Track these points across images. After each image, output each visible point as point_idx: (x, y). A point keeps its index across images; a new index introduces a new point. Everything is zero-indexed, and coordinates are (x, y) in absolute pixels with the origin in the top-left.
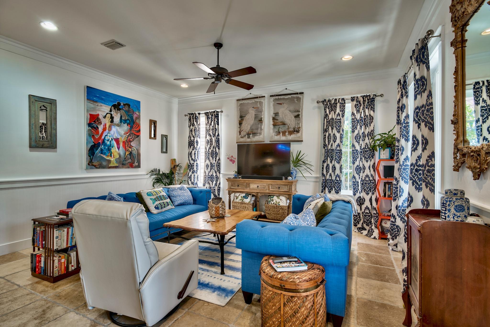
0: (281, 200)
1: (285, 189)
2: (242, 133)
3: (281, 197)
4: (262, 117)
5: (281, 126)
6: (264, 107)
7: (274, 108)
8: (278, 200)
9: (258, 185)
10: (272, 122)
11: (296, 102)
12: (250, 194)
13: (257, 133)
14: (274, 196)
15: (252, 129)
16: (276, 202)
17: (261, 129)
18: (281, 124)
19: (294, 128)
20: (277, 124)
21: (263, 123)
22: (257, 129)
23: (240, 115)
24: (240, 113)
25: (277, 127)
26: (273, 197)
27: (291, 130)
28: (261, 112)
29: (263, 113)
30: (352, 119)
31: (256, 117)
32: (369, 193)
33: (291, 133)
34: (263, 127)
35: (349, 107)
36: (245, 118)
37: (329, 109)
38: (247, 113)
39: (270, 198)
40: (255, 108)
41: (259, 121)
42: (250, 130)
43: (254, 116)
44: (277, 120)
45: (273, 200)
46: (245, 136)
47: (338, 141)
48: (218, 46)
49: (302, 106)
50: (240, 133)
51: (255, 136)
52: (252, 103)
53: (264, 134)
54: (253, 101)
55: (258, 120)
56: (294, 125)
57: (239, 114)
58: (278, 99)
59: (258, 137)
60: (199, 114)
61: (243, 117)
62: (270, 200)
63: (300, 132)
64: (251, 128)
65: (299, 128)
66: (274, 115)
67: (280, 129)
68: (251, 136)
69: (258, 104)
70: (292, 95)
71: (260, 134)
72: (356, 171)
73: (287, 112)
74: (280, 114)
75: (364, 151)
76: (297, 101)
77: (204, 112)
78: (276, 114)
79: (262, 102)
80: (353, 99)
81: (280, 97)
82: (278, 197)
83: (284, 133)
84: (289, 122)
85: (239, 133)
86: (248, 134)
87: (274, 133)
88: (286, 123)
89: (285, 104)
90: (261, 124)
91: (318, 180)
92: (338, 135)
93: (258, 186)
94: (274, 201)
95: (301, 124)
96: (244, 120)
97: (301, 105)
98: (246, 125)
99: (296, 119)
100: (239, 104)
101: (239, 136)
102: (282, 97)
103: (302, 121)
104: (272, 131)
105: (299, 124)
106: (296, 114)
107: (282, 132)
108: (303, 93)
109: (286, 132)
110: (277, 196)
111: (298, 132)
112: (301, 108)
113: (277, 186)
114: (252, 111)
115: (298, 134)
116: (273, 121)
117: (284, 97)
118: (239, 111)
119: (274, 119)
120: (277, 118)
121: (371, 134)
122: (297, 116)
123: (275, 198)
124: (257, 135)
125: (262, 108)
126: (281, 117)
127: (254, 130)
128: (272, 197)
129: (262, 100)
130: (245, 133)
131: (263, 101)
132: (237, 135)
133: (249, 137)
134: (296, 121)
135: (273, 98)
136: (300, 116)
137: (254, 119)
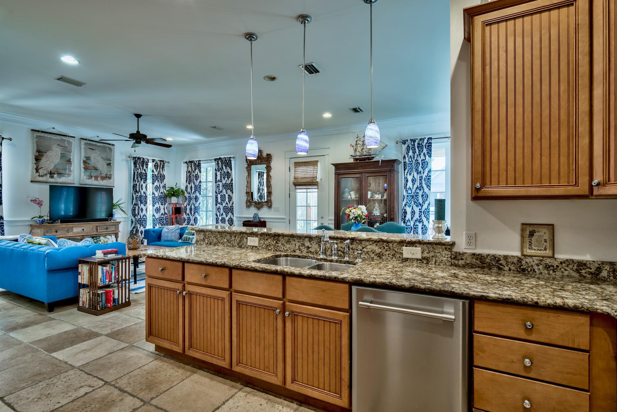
0: (108, 239)
1: (113, 228)
2: (40, 171)
3: (108, 237)
4: (71, 157)
5: (93, 171)
6: (74, 148)
7: (85, 152)
8: (106, 240)
9: (83, 228)
10: (82, 166)
11: (108, 151)
13: (65, 174)
14: (100, 236)
15: (57, 169)
16: (104, 241)
17: (70, 171)
18: (93, 168)
19: (106, 175)
20: (89, 168)
21: (72, 165)
22: (65, 169)
23: (37, 149)
25: (89, 171)
26: (100, 238)
27: (102, 175)
28: (70, 152)
29: (72, 154)
30: (153, 174)
31: (63, 156)
33: (103, 178)
34: (72, 168)
35: (151, 165)
36: (45, 155)
37: (139, 164)
38: (49, 149)
39: (95, 239)
40: (61, 146)
41: (68, 161)
42: (53, 169)
43: (60, 155)
44: (89, 164)
45: (100, 241)
46: (46, 175)
47: (144, 189)
48: (138, 116)
50: (37, 170)
51: (62, 176)
52: (56, 139)
53: (73, 176)
54: (59, 137)
55: (66, 160)
56: (107, 172)
57: (36, 148)
58: (90, 144)
59: (66, 178)
61: (43, 152)
62: (97, 240)
63: (112, 178)
64: (55, 166)
65: (111, 175)
66: (85, 158)
67: (92, 174)
68: (55, 176)
70: (104, 144)
71: (69, 175)
72: (155, 211)
73: (99, 159)
74: (92, 159)
75: (160, 198)
78: (88, 158)
79: (71, 143)
80: (153, 161)
81: (91, 142)
83: (96, 178)
84: (102, 169)
85: (35, 171)
87: (86, 177)
88: (98, 169)
89: (96, 151)
90: (69, 165)
92: (144, 185)
93: (83, 230)
94: (102, 241)
95: (112, 172)
97: (112, 155)
98: (48, 162)
99: (108, 167)
100: (35, 136)
101: (35, 173)
102: (93, 143)
103: (113, 169)
104: (82, 174)
105: (110, 171)
106: (108, 162)
107: (94, 176)
108: (114, 145)
109: (98, 177)
110: (103, 236)
111: (110, 178)
112: (112, 157)
113: (104, 227)
114: (56, 149)
115: (110, 180)
116: (84, 164)
117: (96, 143)
118: (35, 144)
119: (85, 162)
120: (88, 161)
121: (164, 187)
122: (109, 164)
124: (64, 176)
125: (71, 148)
126: (93, 162)
127: (60, 170)
128: (97, 238)
129: (71, 140)
130: (46, 172)
131: (73, 142)
132: (32, 172)
133: (52, 177)
134: (108, 169)
135: (83, 142)
136: (112, 165)
137: (59, 158)
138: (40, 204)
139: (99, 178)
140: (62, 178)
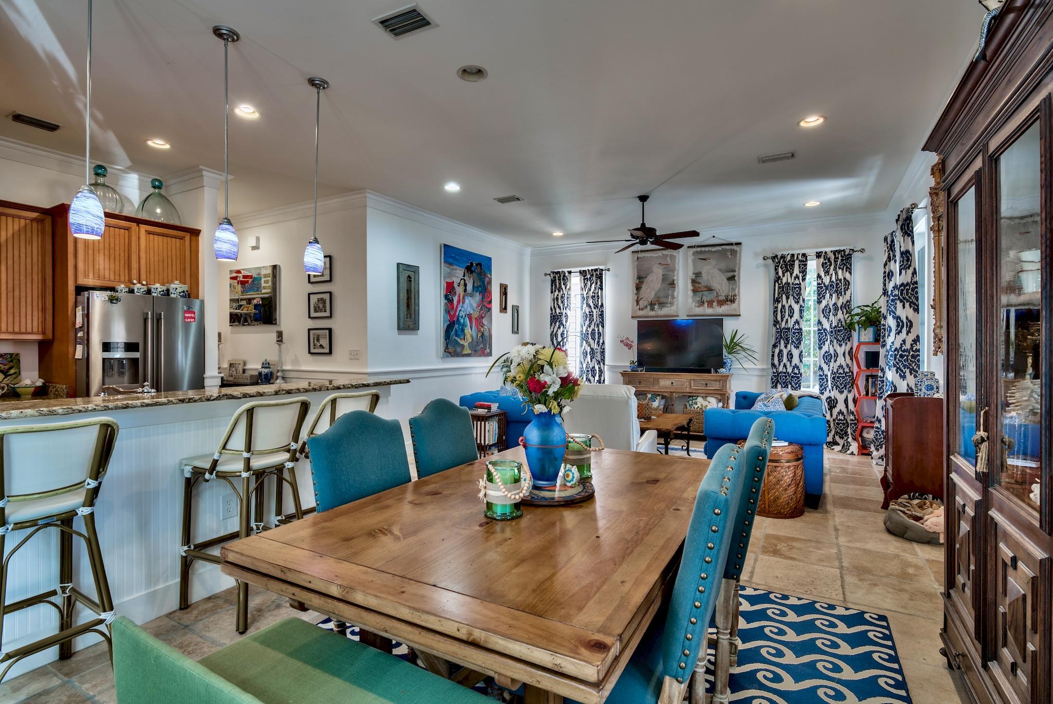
0: (709, 402)
1: (716, 386)
2: (641, 302)
3: (709, 399)
4: (675, 278)
5: (706, 293)
6: (678, 264)
7: (694, 266)
8: (705, 403)
9: (673, 381)
10: (690, 287)
12: (659, 395)
13: (667, 303)
14: (698, 396)
15: (658, 297)
16: (702, 405)
17: (673, 297)
18: (705, 289)
19: (727, 297)
20: (699, 290)
21: (676, 288)
22: (667, 297)
23: (638, 275)
24: (638, 272)
25: (699, 294)
26: (696, 399)
27: (720, 298)
28: (673, 271)
29: (676, 272)
30: (818, 284)
31: (665, 278)
32: (843, 391)
33: (721, 303)
34: (675, 294)
35: (813, 266)
36: (645, 280)
37: (782, 269)
38: (649, 271)
39: (691, 400)
40: (663, 265)
41: (670, 284)
42: (654, 298)
43: (661, 277)
44: (699, 283)
45: (696, 403)
46: (647, 307)
47: (796, 316)
48: (643, 198)
49: (740, 264)
50: (638, 302)
51: (663, 307)
52: (657, 257)
53: (677, 304)
54: (660, 253)
55: (667, 283)
56: (727, 291)
57: (636, 274)
58: (701, 252)
59: (669, 309)
60: (570, 272)
61: (643, 278)
62: (692, 402)
63: (737, 302)
64: (656, 294)
65: (735, 295)
66: (694, 275)
67: (704, 298)
68: (656, 307)
69: (668, 258)
70: (723, 247)
71: (672, 304)
72: (824, 359)
73: (716, 272)
74: (704, 275)
75: (836, 331)
76: (731, 255)
77: (578, 269)
78: (698, 274)
79: (675, 256)
80: (818, 255)
81: (703, 249)
82: (705, 398)
83: (710, 304)
84: (719, 287)
85: (635, 303)
86: (652, 305)
87: (694, 303)
88: (713, 288)
89: (711, 260)
90: (673, 289)
91: (765, 373)
92: (796, 308)
93: (672, 383)
94: (699, 405)
95: (737, 290)
96: (645, 283)
97: (738, 262)
98: (649, 289)
99: (729, 283)
100: (636, 258)
102: (707, 249)
103: (739, 285)
104: (690, 300)
105: (734, 290)
106: (730, 274)
107: (707, 302)
108: (740, 244)
109: (714, 302)
110: (703, 398)
111: (733, 301)
112: (738, 265)
113: (703, 382)
114: (657, 270)
115: (733, 305)
116: (692, 285)
117: (710, 249)
118: (636, 269)
119: (693, 282)
120: (699, 280)
121: (847, 306)
122: (732, 279)
123: (700, 400)
124: (666, 306)
125: (675, 265)
126: (704, 280)
127: (662, 299)
128: (694, 398)
129: (674, 252)
130: (646, 303)
131: (677, 255)
132: (633, 305)
133: (652, 309)
134: (729, 286)
135: (692, 250)
136: (736, 278)
137: (661, 282)
138: (630, 346)
139: (715, 304)
140: (663, 309)
